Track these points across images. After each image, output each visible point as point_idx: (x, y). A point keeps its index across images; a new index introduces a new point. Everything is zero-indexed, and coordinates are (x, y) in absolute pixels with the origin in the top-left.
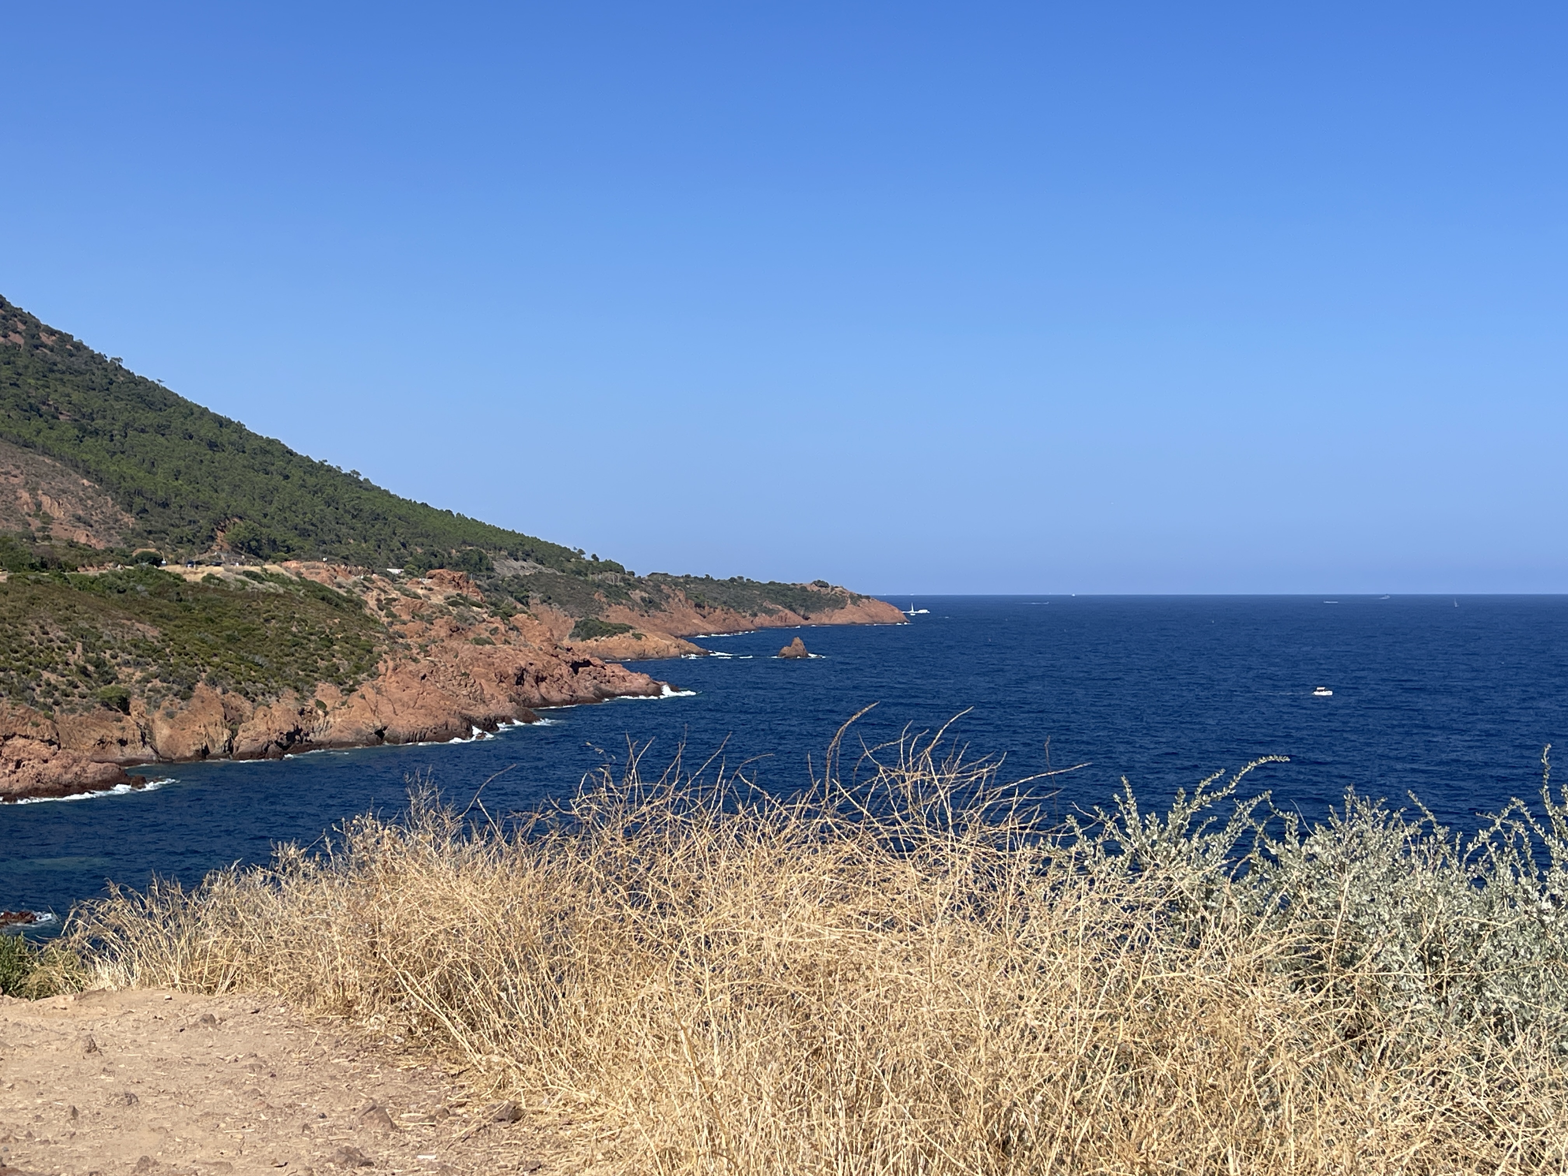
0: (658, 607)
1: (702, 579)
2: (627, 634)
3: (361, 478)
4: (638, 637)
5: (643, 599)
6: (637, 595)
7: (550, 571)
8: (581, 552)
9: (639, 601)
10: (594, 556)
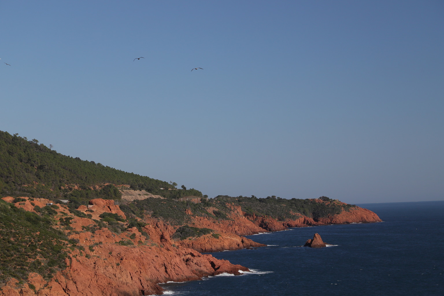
0: (224, 217)
1: (249, 198)
2: (208, 235)
3: (39, 144)
4: (216, 236)
5: (215, 212)
6: (211, 210)
7: (157, 196)
8: (175, 184)
9: (213, 213)
10: (183, 186)
